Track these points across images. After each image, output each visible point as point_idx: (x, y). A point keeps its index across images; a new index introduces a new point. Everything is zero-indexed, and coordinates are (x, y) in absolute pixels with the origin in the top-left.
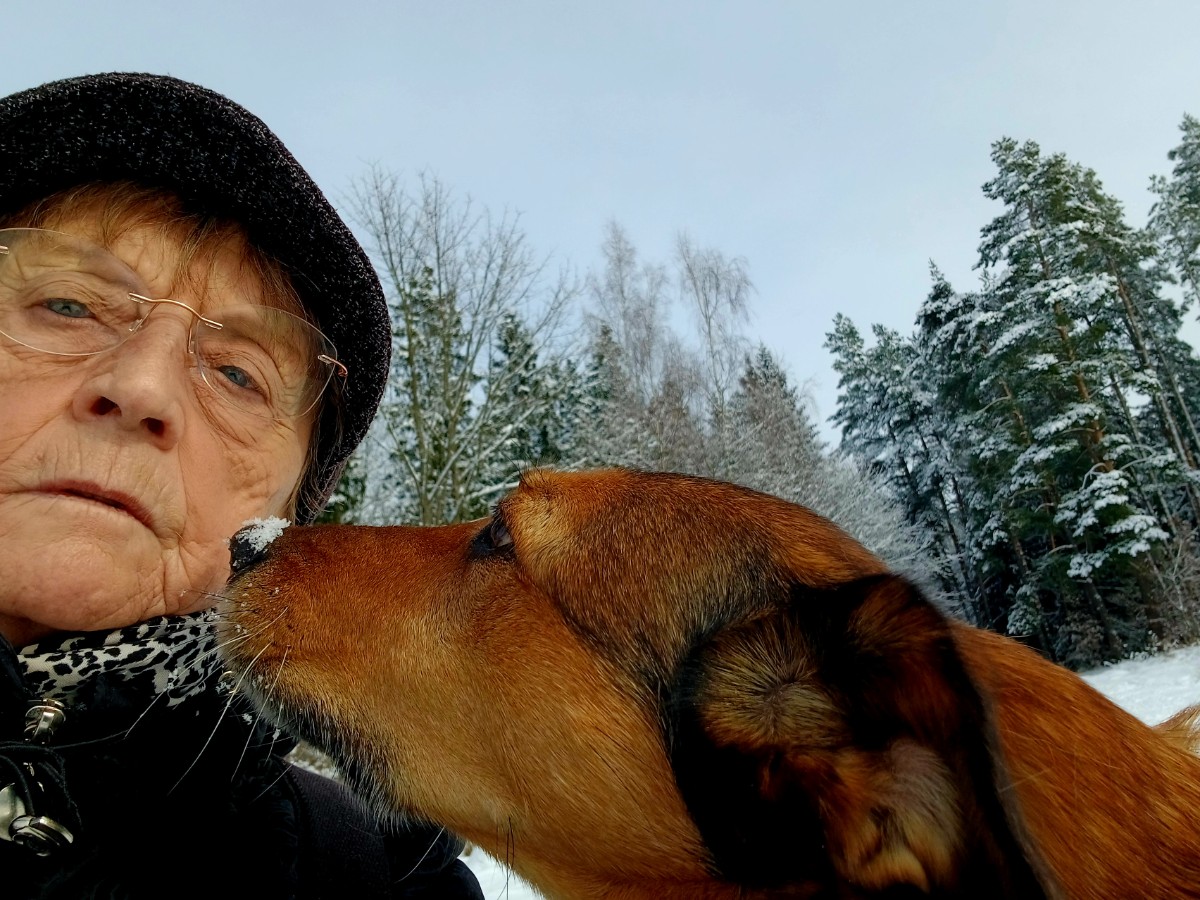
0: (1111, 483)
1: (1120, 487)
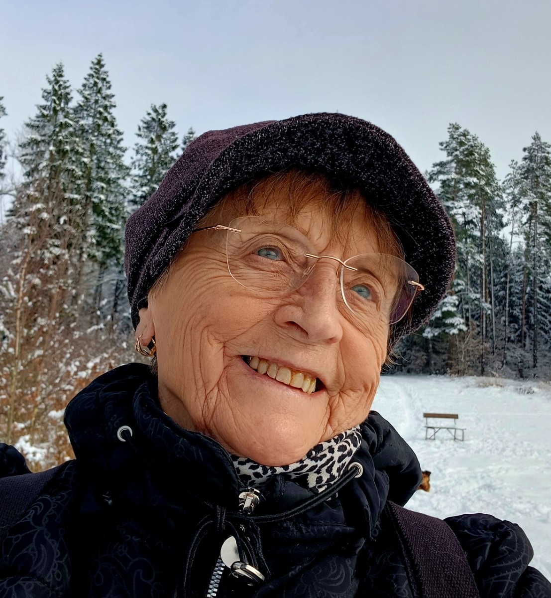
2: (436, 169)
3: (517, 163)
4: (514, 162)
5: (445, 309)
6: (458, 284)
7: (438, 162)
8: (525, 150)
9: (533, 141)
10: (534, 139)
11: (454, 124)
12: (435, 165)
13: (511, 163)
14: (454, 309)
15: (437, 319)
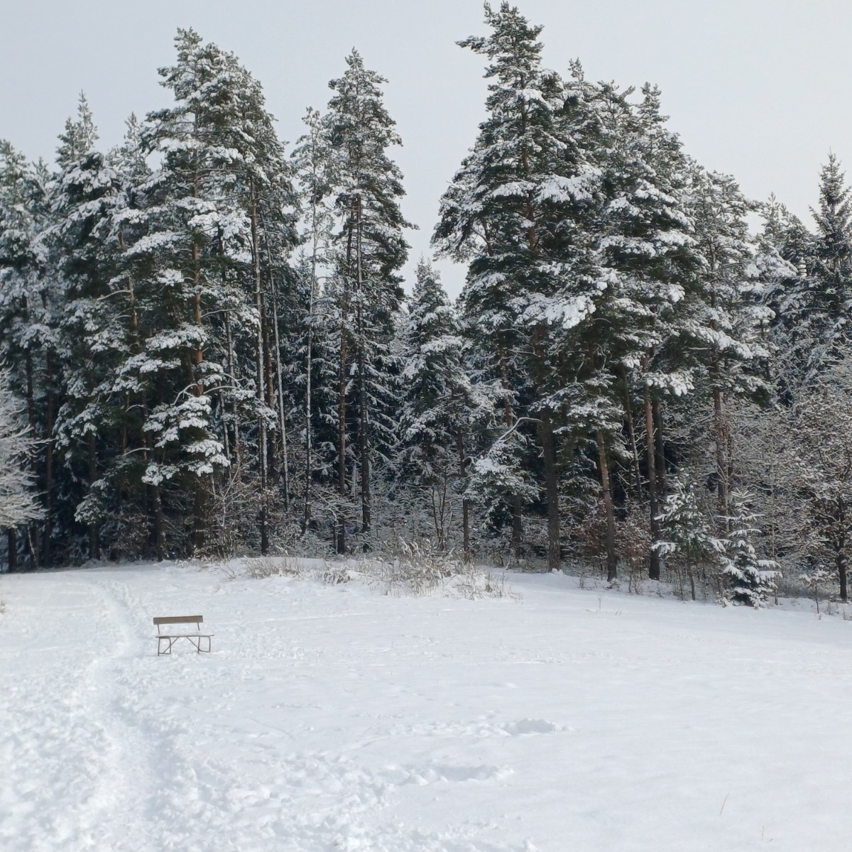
0: (198, 407)
1: (204, 412)
2: (154, 125)
3: (317, 114)
4: (313, 113)
5: (184, 424)
6: (210, 371)
7: (158, 110)
8: (332, 84)
9: (348, 68)
10: (350, 63)
11: (187, 30)
12: (152, 117)
13: (307, 114)
14: (201, 424)
15: (170, 444)
